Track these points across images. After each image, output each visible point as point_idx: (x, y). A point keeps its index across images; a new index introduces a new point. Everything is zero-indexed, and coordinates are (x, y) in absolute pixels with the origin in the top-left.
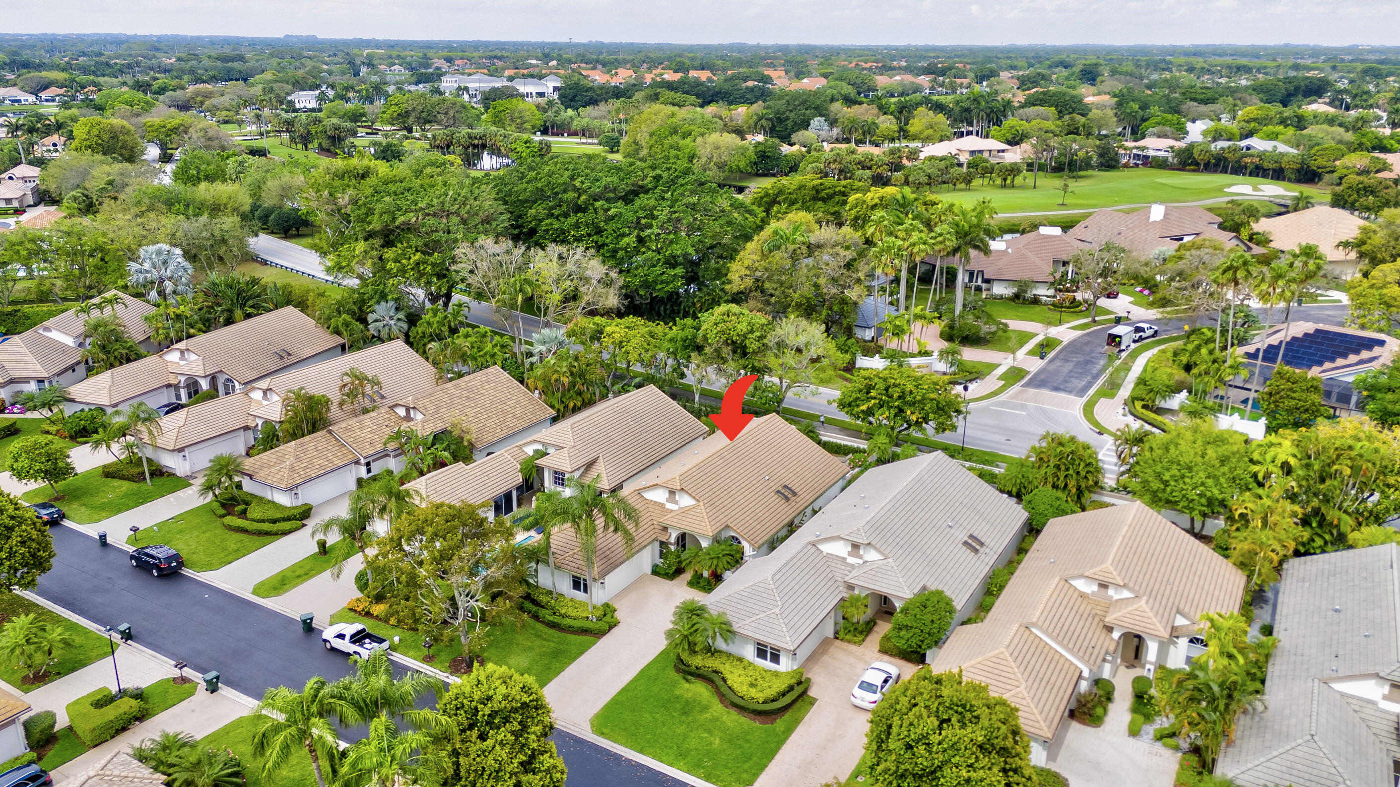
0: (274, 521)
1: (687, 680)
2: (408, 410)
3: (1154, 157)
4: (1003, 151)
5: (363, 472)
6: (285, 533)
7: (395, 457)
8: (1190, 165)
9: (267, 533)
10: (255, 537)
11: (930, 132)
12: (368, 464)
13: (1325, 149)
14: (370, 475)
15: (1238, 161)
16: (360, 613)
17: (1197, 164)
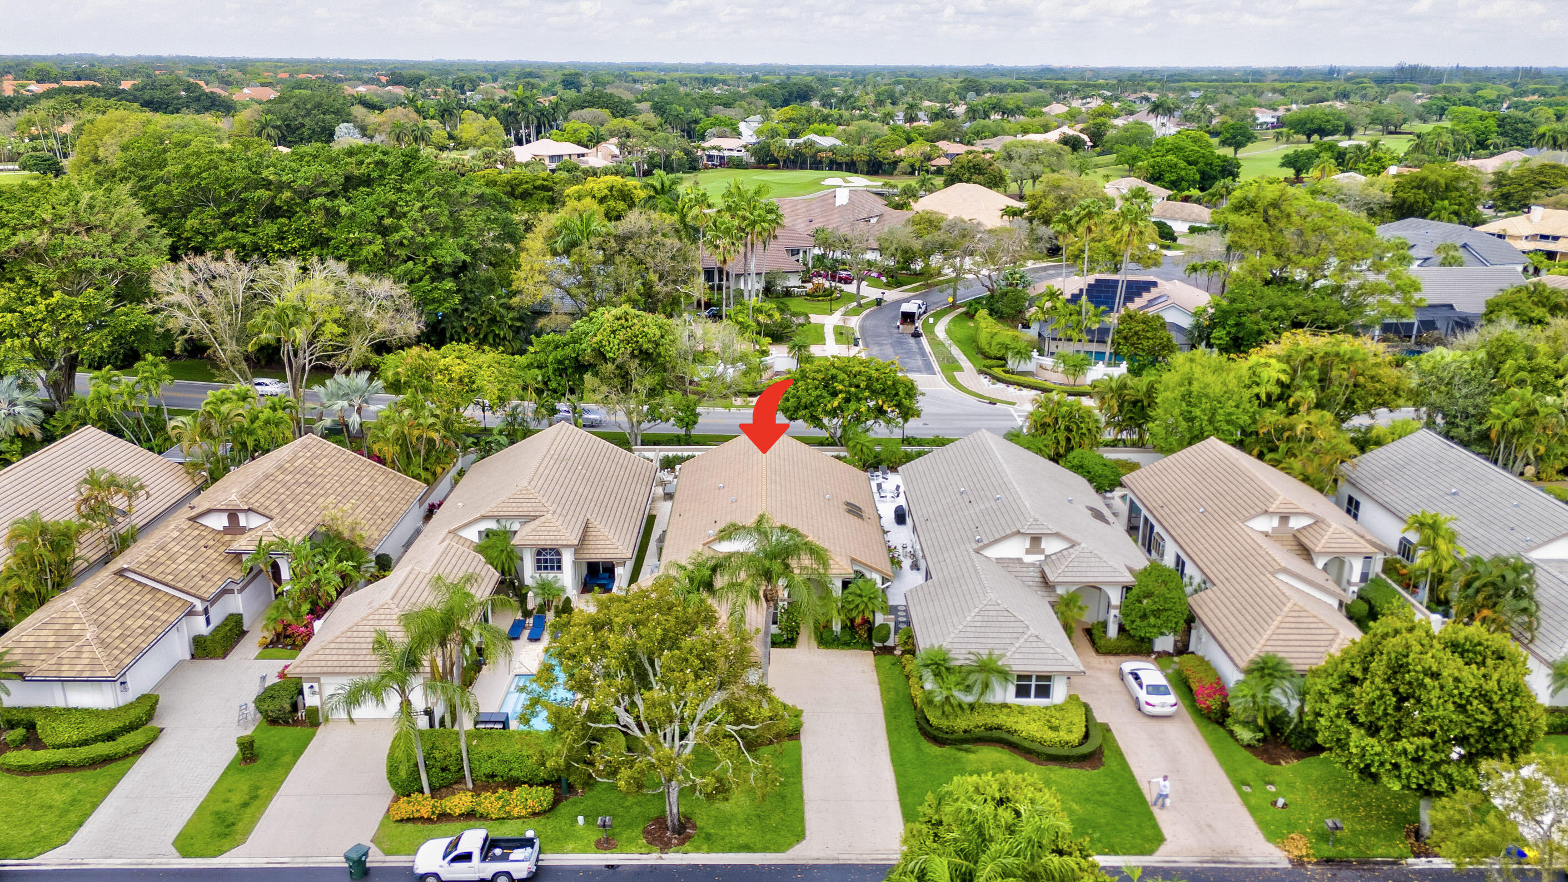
0: (110, 737)
1: (967, 751)
2: (233, 515)
3: (730, 158)
4: (583, 155)
5: (200, 626)
6: (140, 751)
7: (240, 591)
8: (769, 162)
9: (107, 760)
10: (88, 773)
11: (486, 137)
12: (206, 611)
13: (886, 141)
14: (212, 626)
15: (815, 155)
16: (429, 820)
17: (776, 161)
